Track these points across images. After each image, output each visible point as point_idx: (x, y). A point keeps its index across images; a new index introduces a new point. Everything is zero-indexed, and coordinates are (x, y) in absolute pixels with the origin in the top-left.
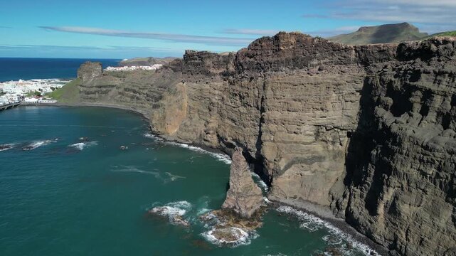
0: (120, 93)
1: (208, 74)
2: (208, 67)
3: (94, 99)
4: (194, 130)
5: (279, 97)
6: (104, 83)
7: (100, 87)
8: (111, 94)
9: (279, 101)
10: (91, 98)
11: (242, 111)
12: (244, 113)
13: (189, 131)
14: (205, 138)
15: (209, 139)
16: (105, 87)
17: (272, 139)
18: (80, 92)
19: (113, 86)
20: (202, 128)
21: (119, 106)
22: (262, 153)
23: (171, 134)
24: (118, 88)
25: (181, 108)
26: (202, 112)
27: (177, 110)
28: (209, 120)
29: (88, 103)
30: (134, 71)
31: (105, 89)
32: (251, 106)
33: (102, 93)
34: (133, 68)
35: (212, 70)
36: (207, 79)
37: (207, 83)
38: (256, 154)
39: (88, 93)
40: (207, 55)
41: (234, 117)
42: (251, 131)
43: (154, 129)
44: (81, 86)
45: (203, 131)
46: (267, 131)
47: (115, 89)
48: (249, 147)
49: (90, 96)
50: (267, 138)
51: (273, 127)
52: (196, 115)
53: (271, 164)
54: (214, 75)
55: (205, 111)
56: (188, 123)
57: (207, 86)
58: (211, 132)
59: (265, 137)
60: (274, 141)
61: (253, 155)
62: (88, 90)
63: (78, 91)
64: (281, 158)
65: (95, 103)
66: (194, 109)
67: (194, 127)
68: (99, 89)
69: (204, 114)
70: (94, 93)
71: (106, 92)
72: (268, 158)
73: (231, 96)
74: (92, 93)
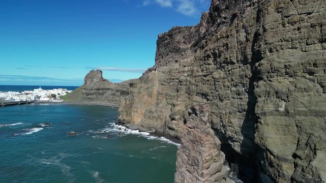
0: (113, 94)
1: (178, 51)
2: (178, 42)
3: (92, 99)
4: (159, 117)
5: (296, 18)
6: (102, 86)
7: (98, 89)
8: (105, 95)
9: (296, 26)
10: (89, 98)
11: (217, 76)
12: (220, 78)
13: (153, 117)
14: (170, 125)
15: (174, 127)
16: (102, 89)
17: (282, 109)
18: (83, 94)
19: (109, 89)
20: (167, 114)
21: (109, 104)
22: (257, 140)
23: (136, 123)
24: (112, 90)
25: (150, 95)
26: (170, 96)
27: (146, 97)
28: (175, 102)
29: (86, 103)
31: (101, 92)
32: (232, 63)
33: (99, 94)
35: (182, 46)
36: (177, 57)
37: (176, 61)
38: (242, 146)
39: (88, 94)
40: (177, 31)
41: (205, 88)
42: (232, 104)
43: (120, 117)
45: (168, 117)
46: (268, 94)
47: (109, 92)
48: (229, 133)
49: (89, 96)
50: (270, 107)
51: (282, 83)
52: (164, 100)
53: (285, 166)
54: (185, 50)
55: (172, 94)
56: (154, 109)
57: (177, 66)
58: (177, 117)
59: (265, 105)
60: (287, 113)
61: (237, 148)
62: (88, 92)
63: (81, 93)
64: (315, 151)
65: (92, 102)
66: (162, 94)
67: (159, 113)
68: (97, 91)
69: (172, 97)
70: (93, 94)
71: (102, 94)
72: (276, 151)
73: (202, 62)
74: (91, 94)
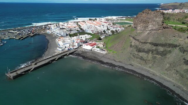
6: (162, 40)
7: (156, 45)
10: (142, 58)
16: (162, 45)
18: (131, 46)
19: (175, 46)
30: (178, 13)
33: (158, 53)
34: (177, 11)
39: (139, 51)
44: (133, 38)
47: (176, 51)
49: (141, 54)
62: (140, 46)
63: (129, 44)
68: (154, 48)
70: (147, 52)
71: (164, 54)
74: (143, 51)
